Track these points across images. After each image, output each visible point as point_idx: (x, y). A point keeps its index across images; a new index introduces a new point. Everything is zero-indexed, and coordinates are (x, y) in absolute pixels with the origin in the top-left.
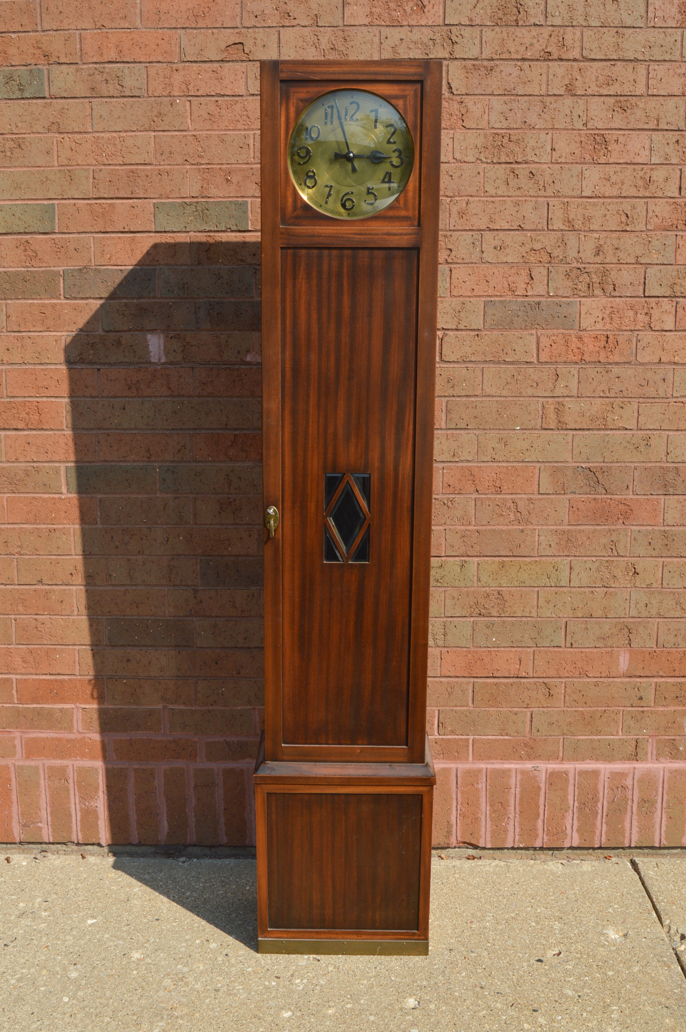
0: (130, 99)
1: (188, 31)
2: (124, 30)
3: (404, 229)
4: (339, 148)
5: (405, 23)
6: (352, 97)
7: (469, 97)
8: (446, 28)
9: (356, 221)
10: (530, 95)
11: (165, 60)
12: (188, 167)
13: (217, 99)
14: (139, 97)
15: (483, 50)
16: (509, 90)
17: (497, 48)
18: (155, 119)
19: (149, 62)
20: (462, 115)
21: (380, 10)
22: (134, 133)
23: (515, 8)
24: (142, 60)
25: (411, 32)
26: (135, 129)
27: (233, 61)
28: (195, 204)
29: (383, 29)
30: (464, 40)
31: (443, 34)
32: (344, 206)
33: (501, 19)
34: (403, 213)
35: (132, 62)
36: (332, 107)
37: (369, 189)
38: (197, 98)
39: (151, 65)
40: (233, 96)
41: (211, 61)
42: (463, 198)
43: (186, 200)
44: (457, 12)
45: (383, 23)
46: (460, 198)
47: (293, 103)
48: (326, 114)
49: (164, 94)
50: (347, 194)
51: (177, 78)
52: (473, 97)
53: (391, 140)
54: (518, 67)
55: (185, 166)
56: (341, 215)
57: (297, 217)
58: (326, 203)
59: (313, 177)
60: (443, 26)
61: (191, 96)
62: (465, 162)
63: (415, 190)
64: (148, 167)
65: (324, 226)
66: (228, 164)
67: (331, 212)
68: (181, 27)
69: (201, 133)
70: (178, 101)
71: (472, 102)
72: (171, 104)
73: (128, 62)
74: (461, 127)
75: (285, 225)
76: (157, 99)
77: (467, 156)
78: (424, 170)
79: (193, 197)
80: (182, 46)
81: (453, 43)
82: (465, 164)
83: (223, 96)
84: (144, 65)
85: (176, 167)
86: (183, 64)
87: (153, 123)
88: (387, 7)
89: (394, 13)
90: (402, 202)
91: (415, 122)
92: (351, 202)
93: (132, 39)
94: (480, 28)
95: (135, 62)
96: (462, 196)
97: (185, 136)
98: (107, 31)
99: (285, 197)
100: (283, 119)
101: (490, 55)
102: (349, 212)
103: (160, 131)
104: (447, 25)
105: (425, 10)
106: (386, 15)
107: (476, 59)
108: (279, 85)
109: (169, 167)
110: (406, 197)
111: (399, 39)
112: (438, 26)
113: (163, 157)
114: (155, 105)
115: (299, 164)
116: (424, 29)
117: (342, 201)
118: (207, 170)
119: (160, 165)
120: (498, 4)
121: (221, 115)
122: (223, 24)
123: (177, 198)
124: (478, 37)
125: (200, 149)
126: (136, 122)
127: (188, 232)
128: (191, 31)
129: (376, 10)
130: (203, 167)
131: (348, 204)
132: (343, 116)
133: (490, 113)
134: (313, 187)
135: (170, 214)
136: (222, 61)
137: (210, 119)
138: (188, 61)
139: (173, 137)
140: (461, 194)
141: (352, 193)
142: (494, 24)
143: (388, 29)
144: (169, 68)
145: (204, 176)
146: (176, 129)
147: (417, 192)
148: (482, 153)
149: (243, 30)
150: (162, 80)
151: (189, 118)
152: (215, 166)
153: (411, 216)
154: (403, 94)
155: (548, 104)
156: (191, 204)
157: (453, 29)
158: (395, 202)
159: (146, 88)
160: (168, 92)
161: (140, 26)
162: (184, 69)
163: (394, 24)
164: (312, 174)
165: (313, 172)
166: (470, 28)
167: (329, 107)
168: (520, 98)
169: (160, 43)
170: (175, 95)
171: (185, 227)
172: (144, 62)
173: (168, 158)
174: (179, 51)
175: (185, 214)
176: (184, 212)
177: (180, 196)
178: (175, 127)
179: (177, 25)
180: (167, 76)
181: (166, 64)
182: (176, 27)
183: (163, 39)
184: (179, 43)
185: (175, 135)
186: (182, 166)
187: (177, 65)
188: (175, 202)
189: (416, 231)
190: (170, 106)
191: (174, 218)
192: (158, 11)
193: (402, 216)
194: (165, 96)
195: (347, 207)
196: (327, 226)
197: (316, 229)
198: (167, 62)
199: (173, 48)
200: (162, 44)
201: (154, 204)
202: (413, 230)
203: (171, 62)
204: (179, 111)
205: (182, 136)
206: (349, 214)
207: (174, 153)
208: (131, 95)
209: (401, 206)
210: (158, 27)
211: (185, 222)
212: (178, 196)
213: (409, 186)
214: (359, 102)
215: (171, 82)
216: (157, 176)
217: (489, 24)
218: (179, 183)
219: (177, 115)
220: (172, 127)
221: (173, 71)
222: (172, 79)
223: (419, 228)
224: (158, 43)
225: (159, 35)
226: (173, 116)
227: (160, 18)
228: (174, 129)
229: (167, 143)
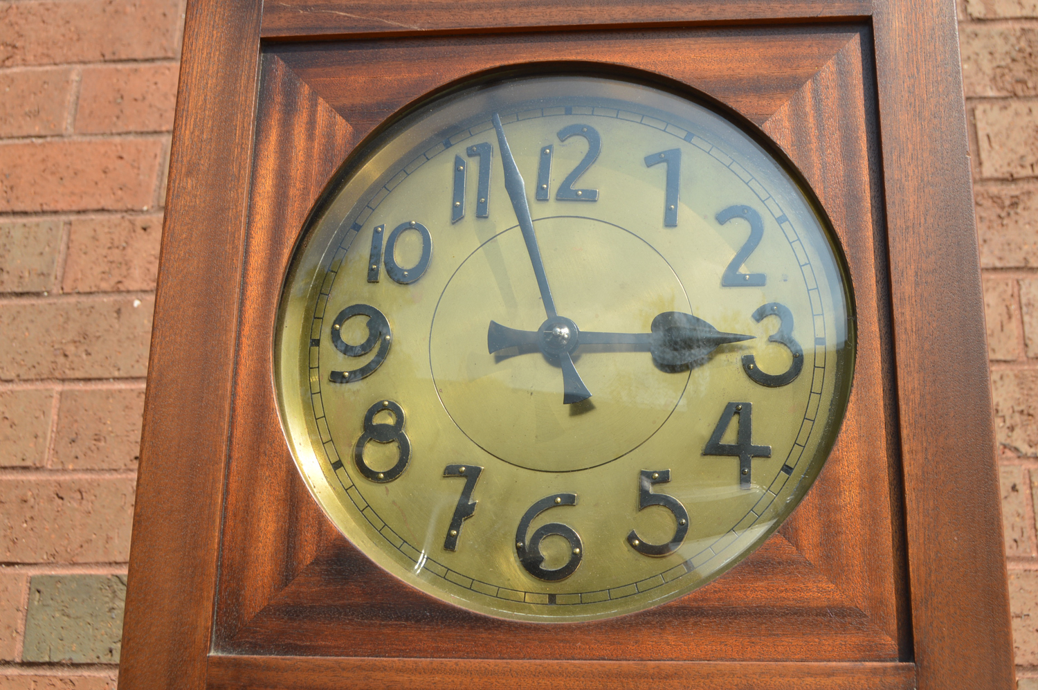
0: (16, 301)
2: (28, 141)
3: (830, 673)
6: (568, 112)
9: (583, 629)
11: (120, 206)
14: (38, 295)
15: (984, 155)
17: (1022, 150)
18: (71, 349)
19: (79, 212)
22: (10, 386)
24: (59, 207)
26: (12, 375)
32: (530, 560)
33: (1023, 82)
34: (819, 591)
35: (36, 213)
36: (482, 153)
37: (645, 480)
39: (82, 217)
47: (312, 123)
49: (104, 286)
50: (547, 504)
51: (143, 248)
56: (521, 604)
57: (294, 611)
58: (450, 544)
59: (394, 434)
63: (873, 480)
64: (32, 477)
65: (422, 653)
67: (470, 586)
70: (137, 303)
72: (118, 312)
73: (25, 213)
75: (235, 647)
76: (83, 299)
78: (906, 382)
84: (64, 218)
85: (107, 476)
87: (61, 360)
90: (810, 534)
92: (562, 543)
93: (43, 160)
95: (44, 213)
99: (246, 515)
101: (1006, 169)
102: (552, 587)
103: (78, 380)
108: (253, 56)
109: (88, 476)
110: (828, 511)
113: (76, 449)
114: (75, 314)
115: (337, 377)
117: (520, 535)
119: (64, 471)
123: (97, 564)
126: (19, 358)
131: (552, 552)
132: (527, 183)
134: (392, 475)
135: (71, 612)
139: (110, 395)
141: (569, 500)
142: (1004, 94)
144: (126, 224)
146: (122, 374)
147: (884, 487)
153: (862, 604)
154: (788, 72)
158: (778, 539)
159: (59, 274)
160: (113, 281)
161: (71, 130)
164: (390, 421)
165: (393, 407)
169: (111, 167)
170: (131, 288)
171: (111, 651)
172: (65, 212)
173: (90, 453)
174: (158, 183)
175: (115, 611)
176: (111, 605)
177: (107, 560)
178: (119, 369)
179: (160, 126)
180: (116, 243)
181: (119, 216)
182: (158, 129)
183: (121, 158)
184: (160, 164)
185: (115, 391)
186: (124, 476)
187: (148, 217)
188: (91, 575)
189: (890, 680)
190: (115, 315)
191: (81, 624)
192: (119, 96)
193: (813, 604)
194: (105, 292)
195: (543, 566)
196: (437, 652)
197: (384, 669)
198: (122, 211)
199: (141, 177)
200: (115, 169)
201: (31, 580)
202: (877, 680)
203: (133, 210)
204: (135, 328)
205: (135, 394)
206: (552, 598)
207: (108, 438)
208: (20, 290)
209: (810, 555)
210: (114, 131)
211: (111, 638)
212: (101, 559)
213: (838, 461)
214: (598, 129)
215: (127, 258)
216: (51, 500)
217: (991, 93)
218: (107, 521)
219: (128, 338)
220: (111, 369)
221: (134, 231)
222: (129, 251)
223: (909, 669)
224: (107, 168)
225: (114, 148)
226: (119, 341)
227: (122, 111)
228: (116, 374)
229: (91, 413)
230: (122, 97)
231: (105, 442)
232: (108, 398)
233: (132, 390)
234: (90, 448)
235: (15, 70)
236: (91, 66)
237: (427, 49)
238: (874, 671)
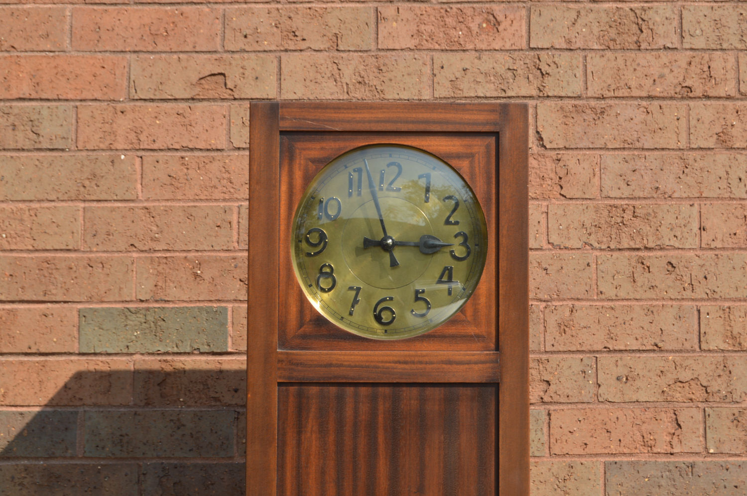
0: (49, 154)
1: (142, 55)
2: (43, 54)
3: (474, 355)
4: (371, 231)
5: (470, 46)
6: (391, 156)
7: (570, 152)
8: (532, 53)
9: (397, 342)
10: (663, 149)
11: (106, 98)
12: (135, 255)
13: (183, 154)
14: (63, 150)
15: (589, 84)
16: (630, 141)
17: (609, 81)
18: (87, 183)
19: (81, 100)
20: (560, 178)
21: (433, 28)
22: (53, 204)
23: (634, 25)
24: (70, 96)
25: (480, 58)
26: (54, 198)
27: (209, 100)
28: (143, 312)
29: (436, 55)
30: (559, 69)
31: (528, 61)
32: (378, 318)
33: (614, 40)
34: (472, 330)
35: (55, 100)
36: (359, 171)
37: (417, 292)
38: (152, 153)
39: (84, 103)
40: (208, 150)
41: (176, 100)
42: (565, 303)
43: (130, 306)
44: (548, 31)
45: (437, 47)
46: (561, 303)
47: (300, 164)
48: (351, 181)
49: (102, 146)
50: (384, 300)
51: (123, 124)
52: (575, 152)
53: (452, 220)
54: (642, 109)
55: (130, 254)
56: (375, 333)
57: (304, 337)
58: (351, 313)
59: (330, 275)
60: (527, 50)
61: (143, 150)
62: (566, 248)
63: (490, 295)
64: (73, 255)
65: (346, 350)
66: (197, 251)
67: (359, 328)
68: (132, 49)
69: (157, 204)
70: (123, 157)
71: (575, 160)
72: (112, 162)
73: (48, 100)
74: (559, 196)
75: (286, 348)
76: (90, 153)
77: (569, 239)
78: (502, 264)
79: (142, 301)
80: (132, 78)
81: (543, 74)
82: (567, 252)
83: (192, 150)
84: (72, 103)
85: (116, 255)
86: (132, 104)
87: (82, 189)
88: (443, 23)
89: (452, 32)
90: (469, 312)
91: (488, 193)
92: (389, 313)
93: (55, 67)
94: (583, 53)
95: (59, 100)
96: (564, 300)
97: (132, 209)
98: (19, 54)
99: (285, 306)
100: (284, 188)
101: (600, 92)
102: (386, 328)
103: (94, 201)
104: (533, 49)
105: (501, 28)
106: (441, 35)
107: (579, 97)
108: (278, 138)
109: (105, 255)
110: (475, 305)
111: (461, 69)
112: (519, 50)
113: (96, 240)
114: (86, 163)
115: (309, 255)
116: (498, 55)
117: (375, 310)
118: (165, 261)
119: (91, 252)
120: (608, 19)
121: (189, 177)
122: (194, 47)
123: (116, 302)
124: (581, 66)
125: (154, 228)
126: (57, 188)
127: (132, 354)
128: (146, 55)
129: (427, 27)
130: (159, 255)
131: (385, 316)
132: (376, 183)
133: (603, 176)
134: (330, 290)
135: (104, 327)
136: (193, 99)
137: (172, 184)
138: (141, 99)
139: (113, 210)
140: (561, 297)
141: (391, 299)
142: (603, 47)
143: (444, 55)
144: (111, 109)
145: (160, 269)
146: (119, 198)
147: (493, 298)
148: (593, 236)
149: (225, 55)
150: (100, 125)
151: (139, 182)
152: (177, 254)
153: (485, 334)
154: (469, 151)
155: (691, 162)
156: (137, 312)
157: (543, 54)
158: (459, 313)
159: (74, 138)
160: (107, 143)
161: (69, 48)
162: (133, 111)
163: (454, 48)
164: (328, 270)
165: (330, 266)
166: (567, 54)
167: (354, 171)
168: (647, 153)
169: (98, 73)
170: (118, 148)
171: (128, 347)
172: (72, 100)
173: (105, 242)
174: (127, 84)
175: (128, 326)
176: (125, 323)
177: (121, 300)
178: (117, 195)
179: (125, 47)
180: (106, 120)
181: (106, 103)
182: (124, 50)
183: (104, 67)
184: (127, 72)
185: (116, 207)
186: (125, 254)
187: (123, 105)
188: (113, 308)
189: (492, 357)
190: (111, 164)
191: (110, 333)
192: (97, 27)
193: (470, 334)
194: (103, 150)
195: (383, 321)
196: (351, 349)
197: (335, 354)
198: (107, 101)
199: (117, 80)
200: (100, 74)
201: (79, 311)
202: (488, 357)
203: (114, 100)
204: (124, 171)
205: (127, 209)
206: (386, 331)
207: (114, 233)
208: (51, 147)
209: (469, 319)
210: (97, 50)
211: (127, 339)
212: (118, 299)
213: (479, 289)
214: (401, 164)
215: (113, 130)
216: (86, 268)
217: (596, 47)
218: (119, 279)
219: (120, 177)
220: (112, 195)
221: (116, 113)
222: (114, 125)
223: (498, 353)
224: (95, 73)
225: (98, 61)
226: (115, 179)
227: (100, 37)
228: (115, 198)
229: (103, 219)
230: (99, 28)
231: (113, 236)
232: (112, 211)
233: (125, 207)
234: (104, 239)
235: (29, 6)
236: (77, 6)
237: (341, 137)
238: (487, 354)
